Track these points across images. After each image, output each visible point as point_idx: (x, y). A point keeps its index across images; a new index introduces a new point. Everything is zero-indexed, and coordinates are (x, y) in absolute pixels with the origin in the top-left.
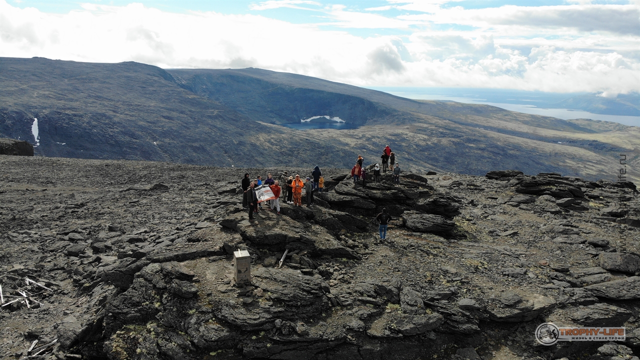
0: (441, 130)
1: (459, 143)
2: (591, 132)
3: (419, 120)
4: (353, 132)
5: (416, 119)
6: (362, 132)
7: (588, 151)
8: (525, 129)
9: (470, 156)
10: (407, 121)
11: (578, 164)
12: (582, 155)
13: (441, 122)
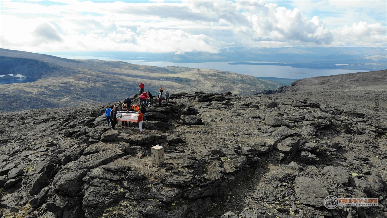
0: (94, 78)
1: (107, 85)
2: (175, 73)
3: (79, 72)
4: (34, 84)
5: (77, 72)
6: (40, 83)
7: (175, 83)
8: (142, 74)
9: (115, 92)
10: (71, 73)
11: (172, 90)
12: (173, 85)
13: (94, 73)
